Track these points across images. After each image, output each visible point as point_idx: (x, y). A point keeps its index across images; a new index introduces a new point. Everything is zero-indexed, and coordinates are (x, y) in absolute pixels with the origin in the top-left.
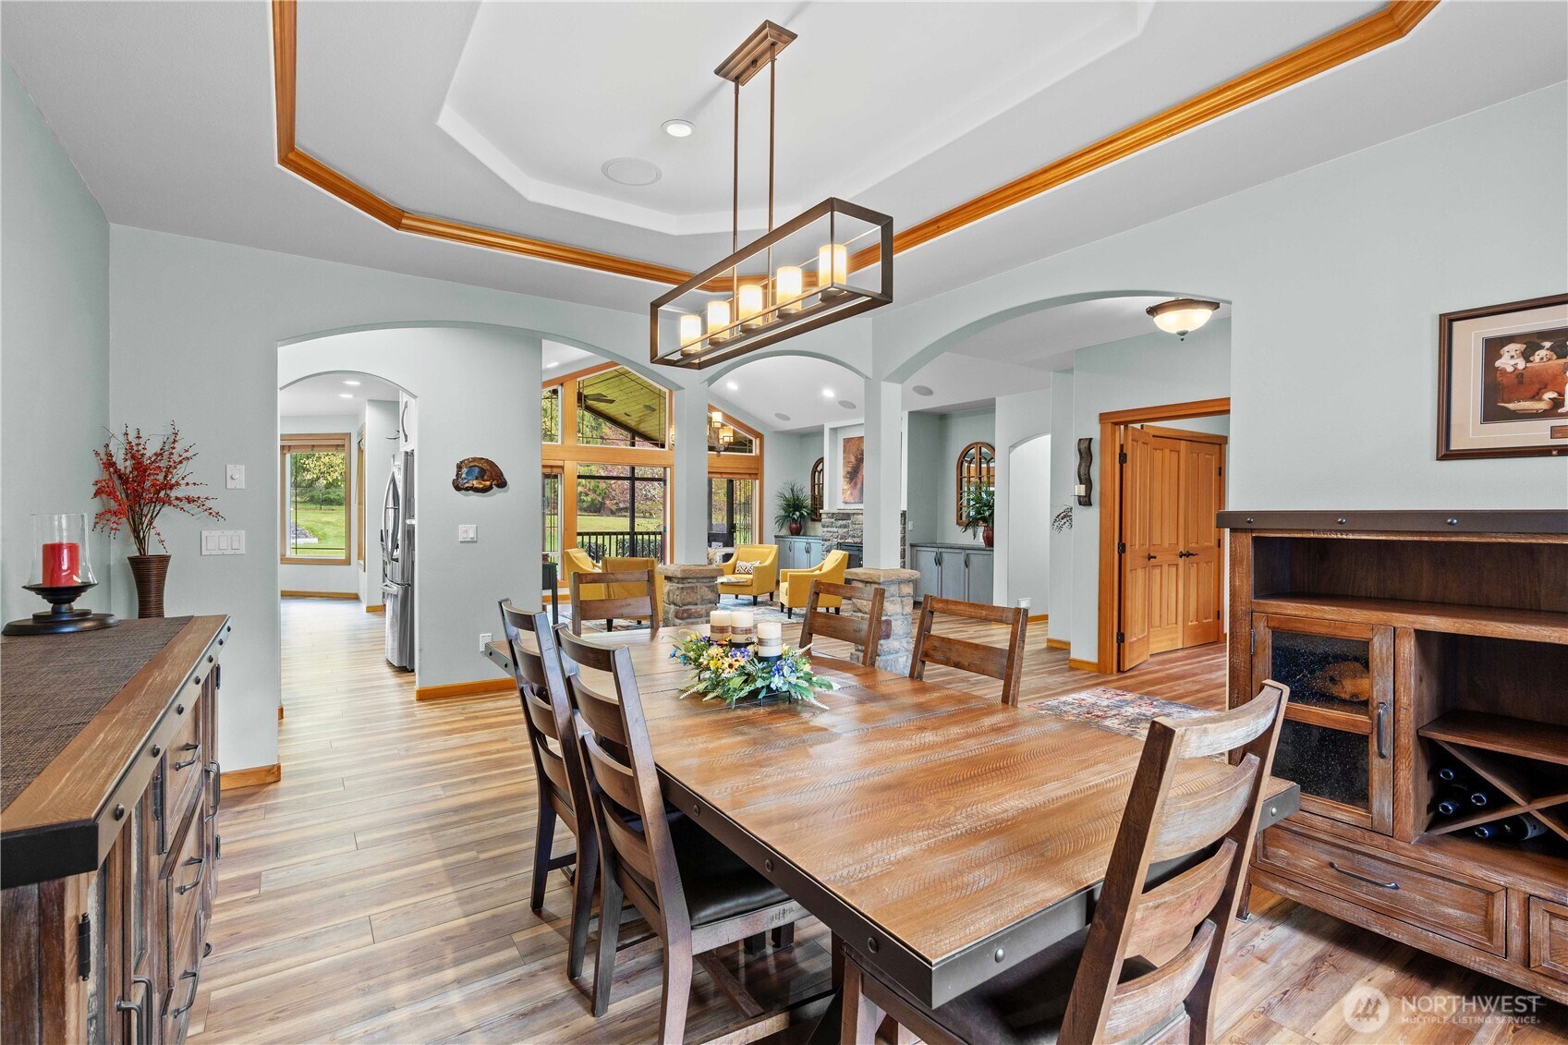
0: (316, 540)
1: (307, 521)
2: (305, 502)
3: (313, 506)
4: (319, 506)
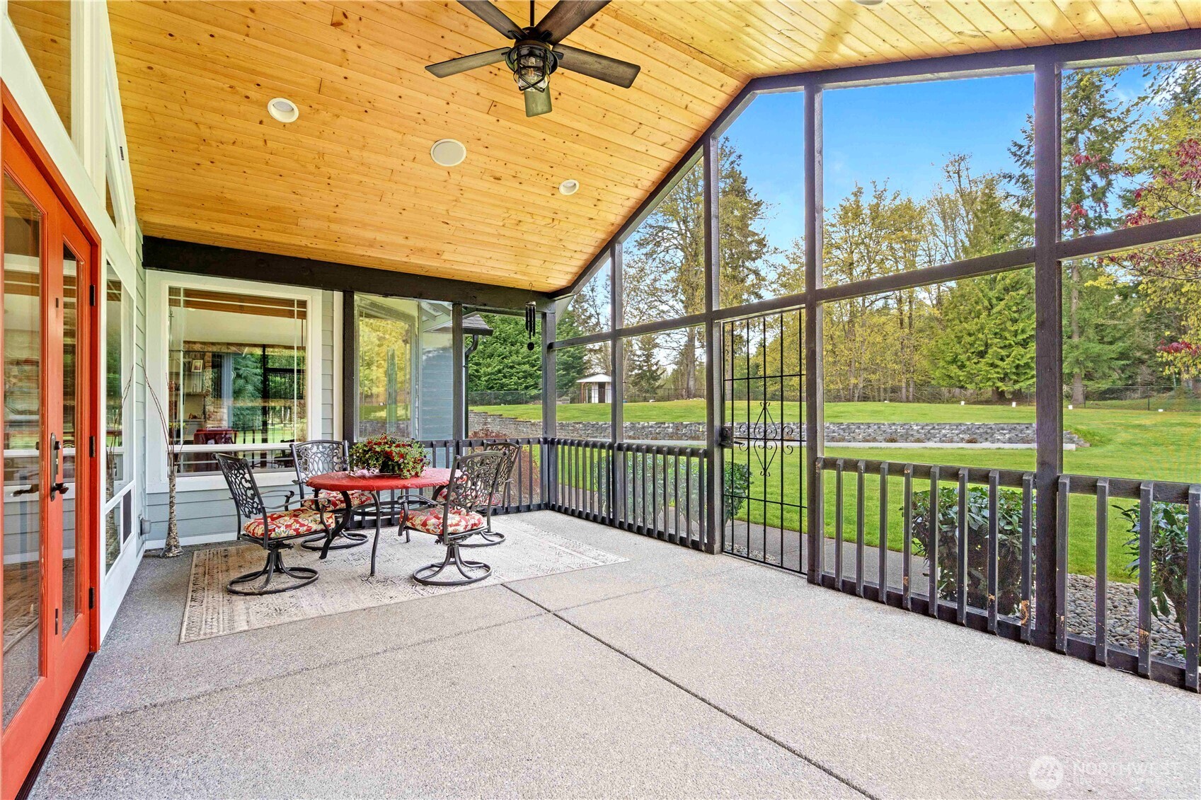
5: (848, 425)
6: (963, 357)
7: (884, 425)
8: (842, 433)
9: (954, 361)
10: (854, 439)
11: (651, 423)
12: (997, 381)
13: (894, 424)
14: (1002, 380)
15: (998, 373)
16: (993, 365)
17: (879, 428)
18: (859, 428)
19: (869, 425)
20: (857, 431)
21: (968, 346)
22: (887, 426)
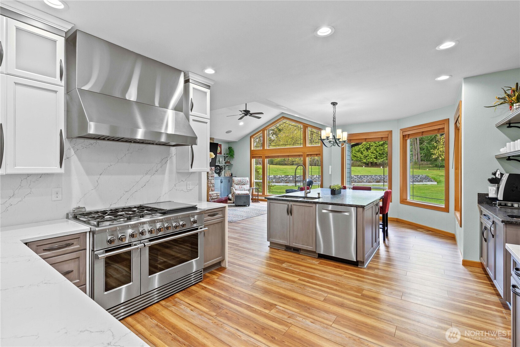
0: (436, 183)
1: (433, 175)
2: (433, 167)
3: (436, 168)
4: (439, 168)
5: (360, 176)
6: (362, 150)
7: (373, 176)
8: (358, 179)
9: (359, 151)
10: (363, 182)
11: (282, 176)
12: (374, 159)
13: (376, 176)
14: (375, 158)
15: (374, 156)
16: (372, 153)
17: (371, 177)
18: (364, 177)
19: (368, 176)
20: (364, 178)
21: (364, 146)
22: (374, 176)
